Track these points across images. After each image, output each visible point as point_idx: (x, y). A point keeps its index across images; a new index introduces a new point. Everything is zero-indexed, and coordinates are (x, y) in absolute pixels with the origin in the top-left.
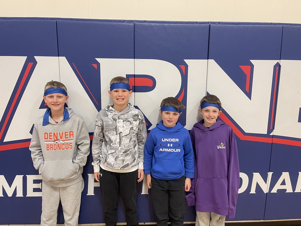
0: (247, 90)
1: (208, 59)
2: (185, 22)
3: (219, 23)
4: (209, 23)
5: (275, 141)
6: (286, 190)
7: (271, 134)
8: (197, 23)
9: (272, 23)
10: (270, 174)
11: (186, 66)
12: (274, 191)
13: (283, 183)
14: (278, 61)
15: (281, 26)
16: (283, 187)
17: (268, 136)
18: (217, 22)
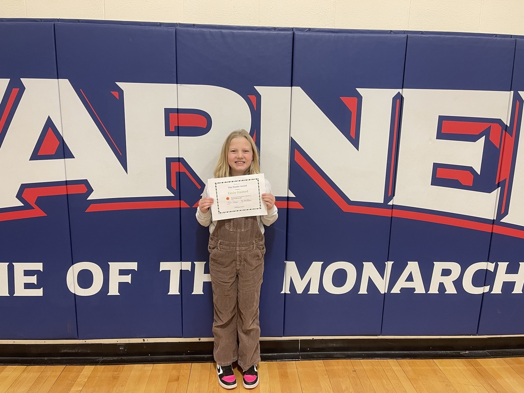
0: (353, 135)
1: (292, 86)
2: (256, 27)
3: (310, 30)
4: (294, 30)
5: (396, 214)
6: (414, 289)
7: (390, 203)
8: (275, 29)
9: (391, 31)
10: (389, 265)
11: (259, 97)
12: (396, 290)
13: (410, 278)
14: (400, 90)
15: (405, 35)
16: (409, 285)
17: (385, 205)
18: (306, 29)
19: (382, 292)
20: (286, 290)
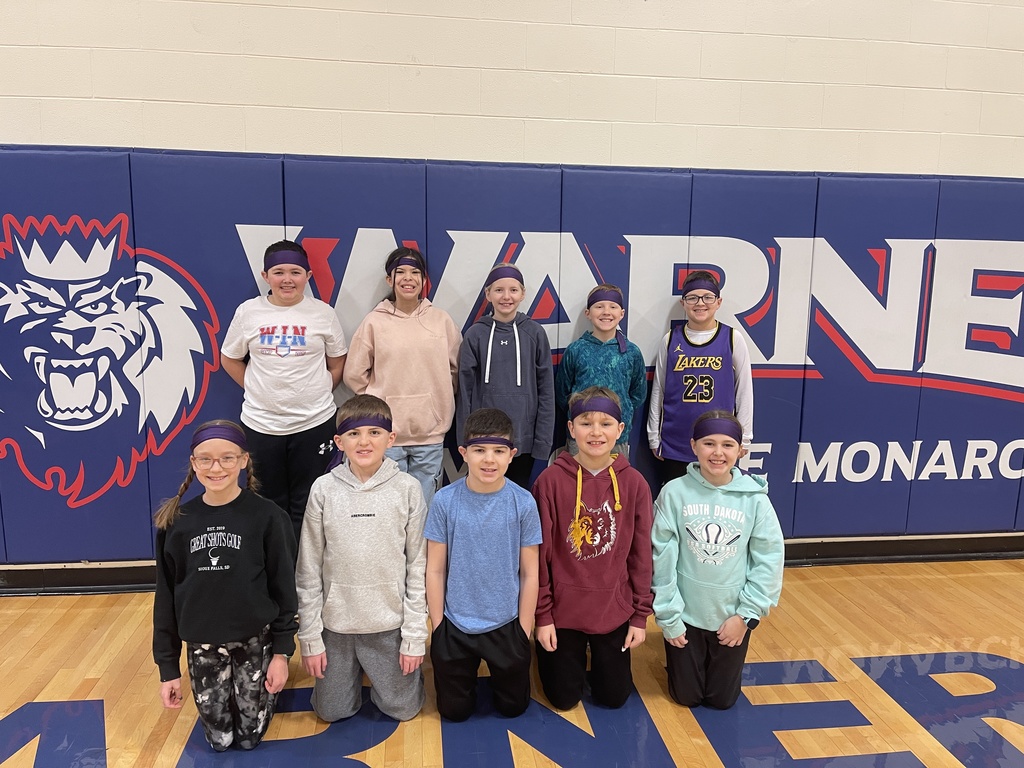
0: (880, 292)
1: (814, 237)
3: (833, 174)
4: (816, 174)
5: (927, 383)
6: (945, 475)
7: (920, 371)
8: (794, 173)
9: (920, 175)
10: (917, 444)
11: (778, 249)
12: (924, 476)
13: (941, 461)
14: (932, 241)
15: (937, 180)
16: (939, 469)
17: (913, 373)
19: (909, 479)
20: (798, 478)
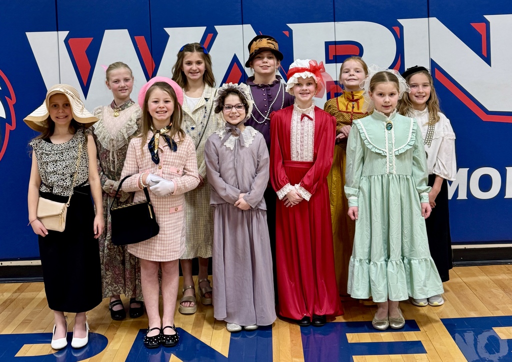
0: (485, 53)
1: (428, 17)
11: (401, 27)
